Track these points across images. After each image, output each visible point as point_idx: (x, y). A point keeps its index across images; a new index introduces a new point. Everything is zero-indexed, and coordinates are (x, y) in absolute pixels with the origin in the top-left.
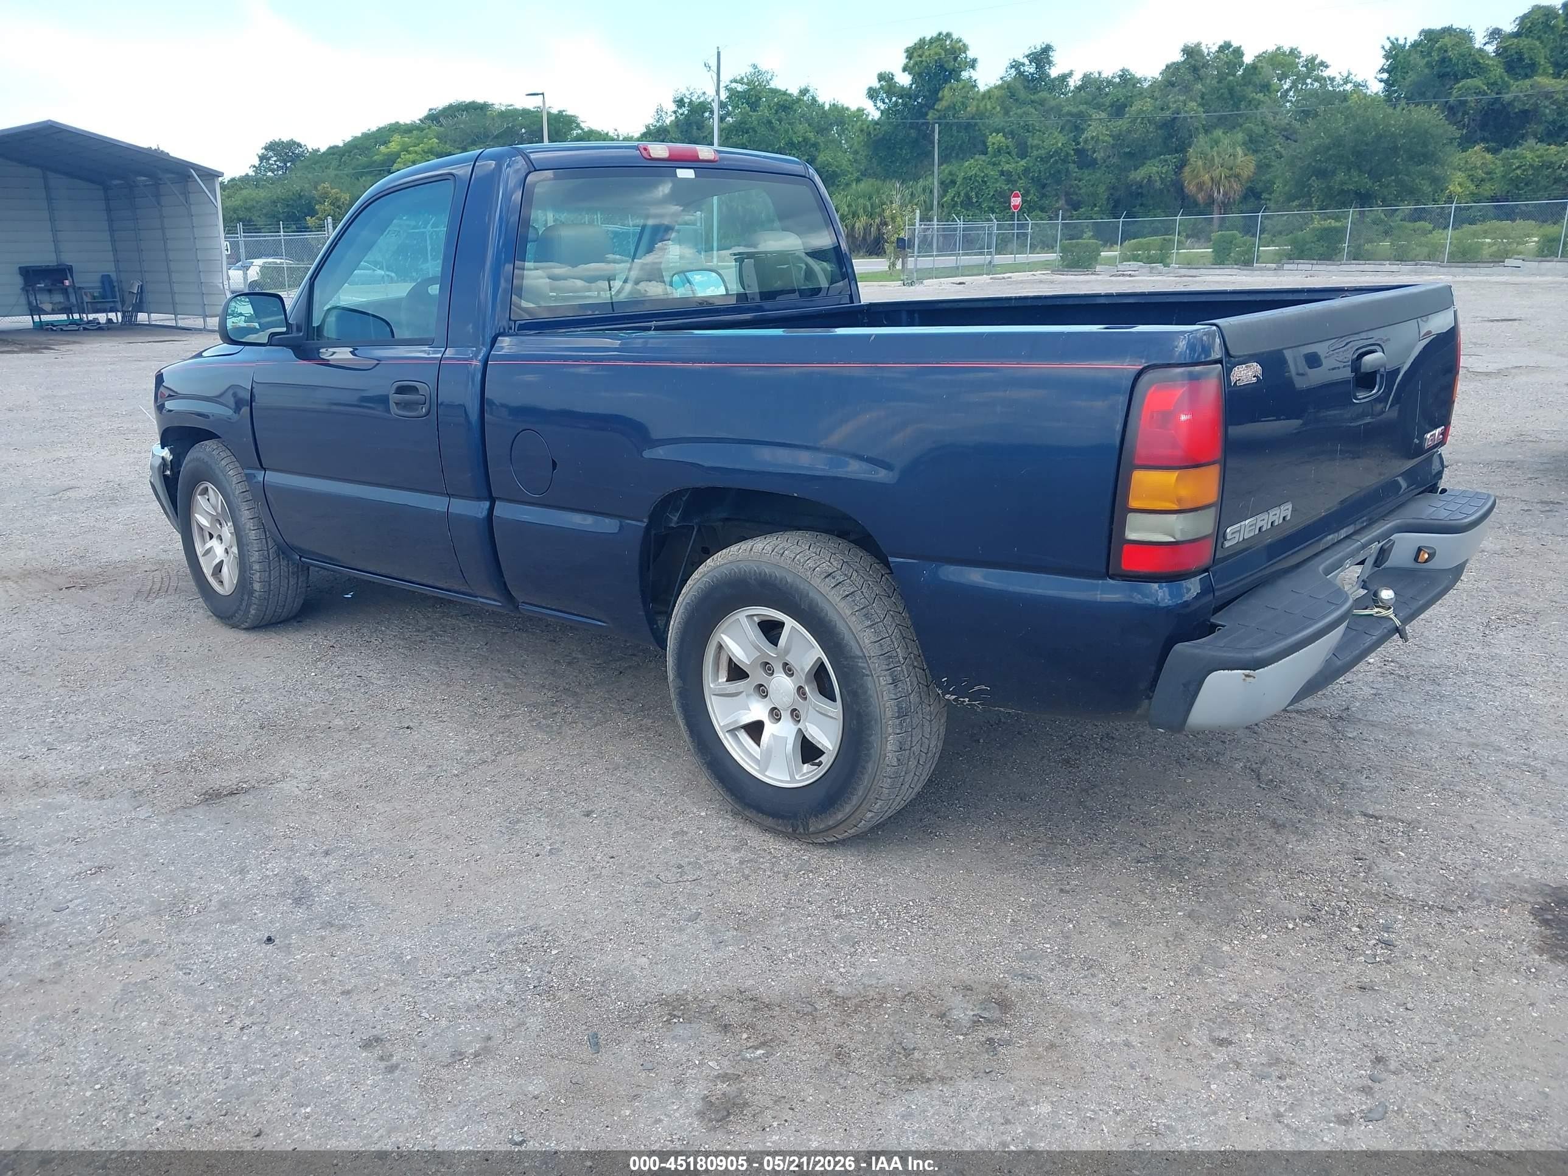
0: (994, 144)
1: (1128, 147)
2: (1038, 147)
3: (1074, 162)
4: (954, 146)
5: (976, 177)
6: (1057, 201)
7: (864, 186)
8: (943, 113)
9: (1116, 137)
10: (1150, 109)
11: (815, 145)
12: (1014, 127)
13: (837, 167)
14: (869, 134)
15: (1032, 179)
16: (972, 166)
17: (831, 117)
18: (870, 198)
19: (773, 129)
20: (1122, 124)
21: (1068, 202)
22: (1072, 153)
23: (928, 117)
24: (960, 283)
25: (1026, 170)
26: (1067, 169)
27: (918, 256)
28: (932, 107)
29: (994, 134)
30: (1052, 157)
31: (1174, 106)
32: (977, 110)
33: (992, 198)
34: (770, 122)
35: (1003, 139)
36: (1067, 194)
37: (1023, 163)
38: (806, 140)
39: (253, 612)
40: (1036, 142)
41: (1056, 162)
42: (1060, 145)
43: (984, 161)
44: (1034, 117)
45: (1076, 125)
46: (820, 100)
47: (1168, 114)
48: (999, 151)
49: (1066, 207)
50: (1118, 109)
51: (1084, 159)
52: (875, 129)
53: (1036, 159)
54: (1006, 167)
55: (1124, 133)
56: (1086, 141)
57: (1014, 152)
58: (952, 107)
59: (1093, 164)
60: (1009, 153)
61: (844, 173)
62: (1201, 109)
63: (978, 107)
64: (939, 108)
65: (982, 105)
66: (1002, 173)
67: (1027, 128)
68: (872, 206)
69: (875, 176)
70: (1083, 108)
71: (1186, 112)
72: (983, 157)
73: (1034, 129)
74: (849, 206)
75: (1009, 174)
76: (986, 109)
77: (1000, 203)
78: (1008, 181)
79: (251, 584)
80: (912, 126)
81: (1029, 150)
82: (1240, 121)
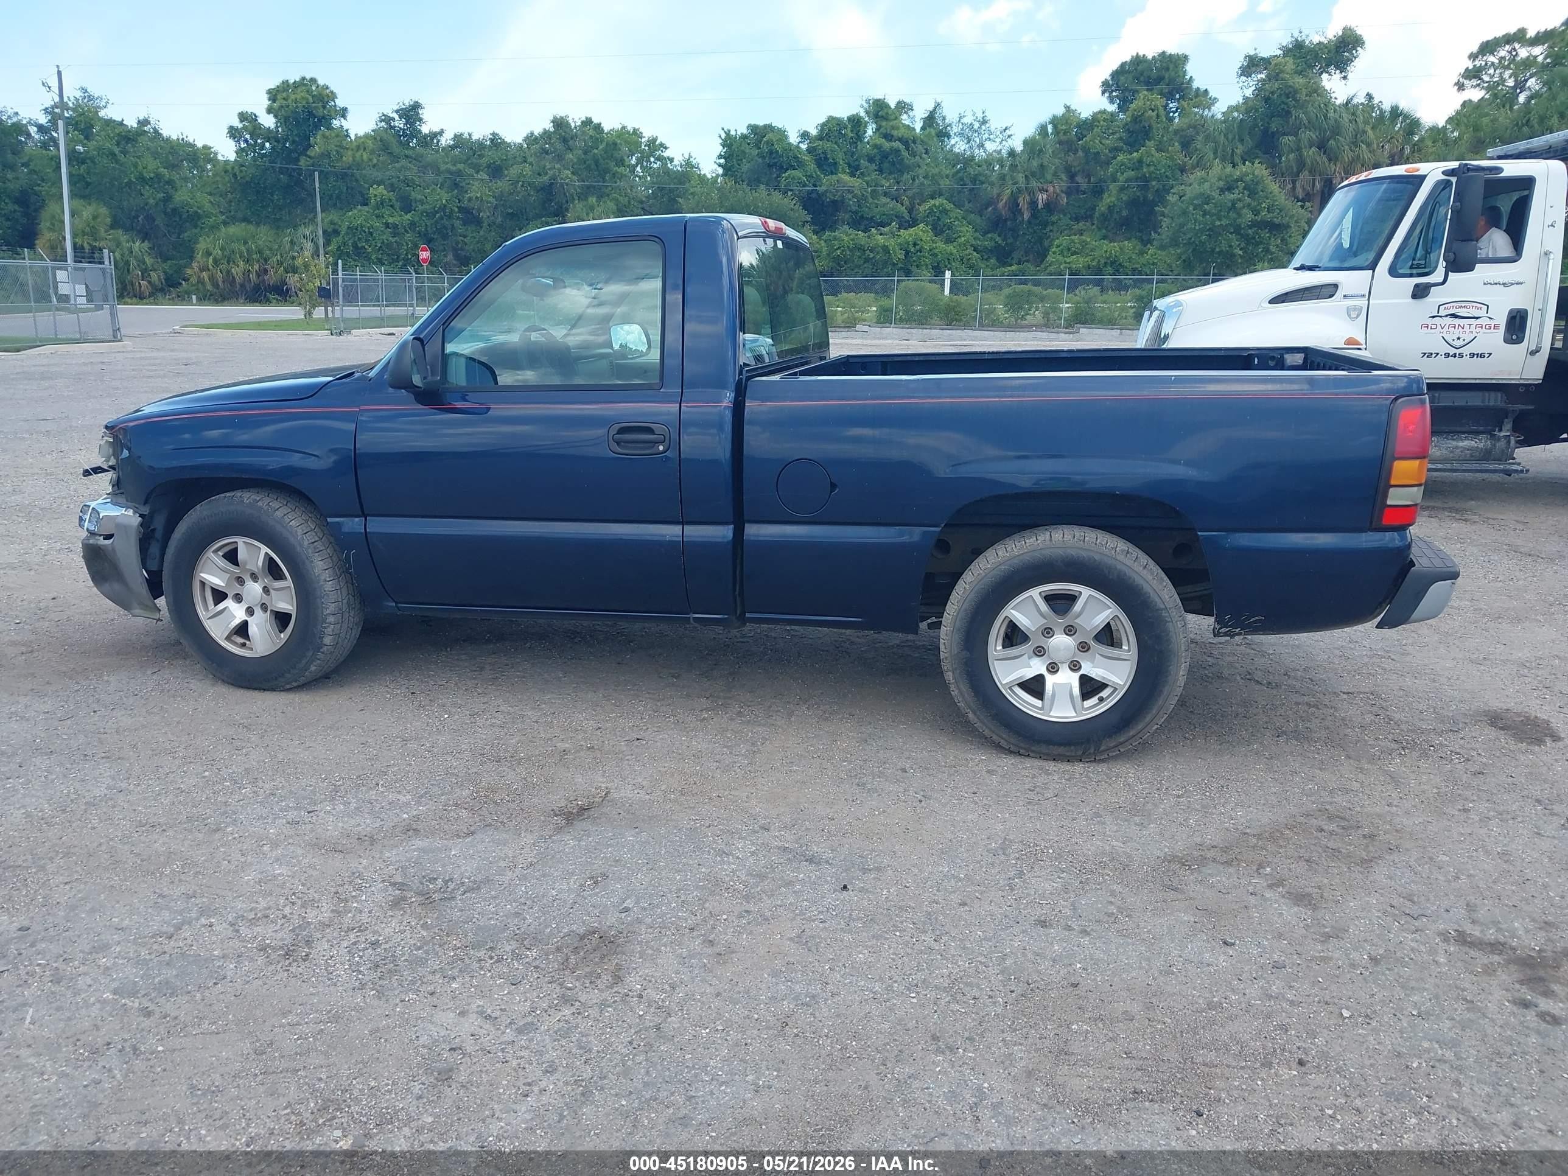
0: (376, 196)
1: (510, 207)
2: (422, 203)
3: (458, 218)
4: (331, 195)
5: (362, 227)
6: (445, 256)
7: (234, 230)
8: (316, 161)
9: (499, 198)
10: (530, 173)
11: (170, 182)
12: (394, 180)
13: (198, 208)
14: (235, 175)
15: (419, 233)
16: (358, 216)
17: (181, 153)
18: (245, 243)
19: (117, 162)
20: (502, 185)
21: (457, 257)
22: (456, 210)
23: (300, 163)
24: (390, 334)
25: (413, 224)
26: (453, 225)
27: (344, 306)
28: (304, 152)
29: (375, 186)
30: (437, 212)
31: (550, 173)
32: (354, 161)
33: (379, 250)
34: (113, 154)
35: (385, 192)
36: (455, 250)
37: (409, 216)
38: (158, 176)
39: (313, 668)
40: (419, 197)
41: (441, 218)
42: (444, 201)
43: (368, 212)
44: (413, 172)
45: (456, 183)
46: (165, 133)
47: (545, 179)
48: (382, 204)
49: (454, 262)
50: (496, 171)
51: (470, 217)
52: (241, 171)
53: (422, 214)
54: (391, 220)
55: (506, 195)
56: (470, 199)
57: (397, 205)
58: (327, 155)
59: (478, 222)
60: (392, 206)
61: (208, 215)
62: (575, 178)
63: (354, 157)
64: (312, 154)
65: (358, 155)
66: (387, 225)
67: (408, 183)
68: (248, 250)
69: (245, 220)
70: (461, 166)
71: (562, 179)
72: (366, 208)
73: (415, 184)
74: (222, 249)
75: (395, 226)
76: (362, 160)
77: (388, 255)
78: (394, 235)
79: (321, 638)
80: (282, 171)
81: (414, 204)
82: (607, 191)
